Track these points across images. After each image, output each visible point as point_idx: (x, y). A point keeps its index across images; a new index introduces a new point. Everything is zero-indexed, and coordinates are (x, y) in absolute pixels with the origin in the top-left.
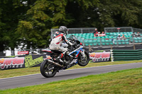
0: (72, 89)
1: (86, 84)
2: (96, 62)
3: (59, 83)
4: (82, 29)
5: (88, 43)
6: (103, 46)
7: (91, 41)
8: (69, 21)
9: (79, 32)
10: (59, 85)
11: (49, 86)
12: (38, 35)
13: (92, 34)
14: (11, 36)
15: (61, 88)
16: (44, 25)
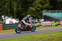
0: (53, 37)
1: (59, 35)
3: (47, 34)
4: (56, 11)
5: (59, 17)
7: (60, 16)
8: (51, 7)
9: (55, 12)
10: (47, 35)
11: (43, 35)
12: (37, 13)
13: (61, 13)
14: (25, 13)
15: (48, 36)
16: (40, 9)
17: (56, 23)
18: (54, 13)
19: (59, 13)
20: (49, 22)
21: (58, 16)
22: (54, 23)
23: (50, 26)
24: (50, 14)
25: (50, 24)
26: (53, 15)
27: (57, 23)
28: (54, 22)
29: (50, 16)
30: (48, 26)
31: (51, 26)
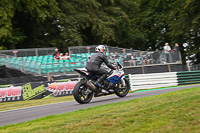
1: (44, 128)
2: (58, 96)
4: (36, 50)
5: (46, 70)
6: (68, 73)
7: (50, 67)
8: (18, 39)
9: (33, 54)
13: (51, 57)
17: (37, 89)
18: (30, 58)
19: (46, 57)
20: (12, 87)
21: (43, 67)
22: (29, 90)
23: (16, 100)
24: (17, 62)
25: (16, 92)
26: (27, 65)
27: (41, 89)
28: (28, 85)
29: (17, 68)
30: (11, 101)
31: (21, 99)
